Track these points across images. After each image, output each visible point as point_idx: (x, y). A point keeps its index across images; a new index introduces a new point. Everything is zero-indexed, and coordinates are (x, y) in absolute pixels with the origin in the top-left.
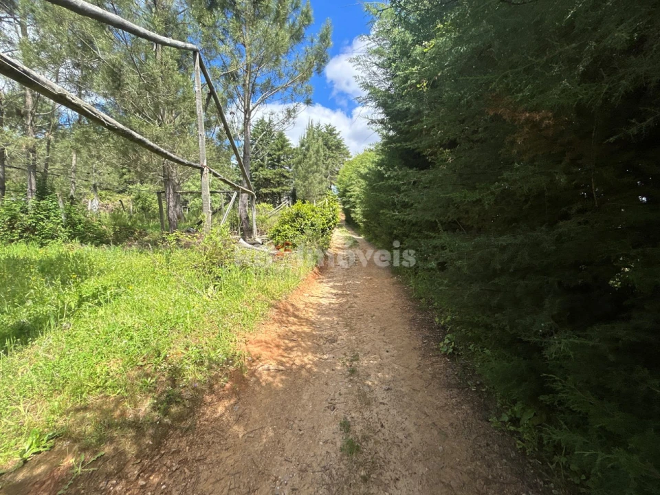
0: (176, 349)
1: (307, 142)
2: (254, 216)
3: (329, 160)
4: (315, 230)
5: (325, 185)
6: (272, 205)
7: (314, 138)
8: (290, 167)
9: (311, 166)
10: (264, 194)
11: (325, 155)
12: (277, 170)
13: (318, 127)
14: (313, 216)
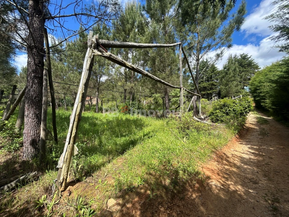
0: (174, 162)
1: (228, 66)
2: (200, 106)
3: (243, 73)
4: (236, 113)
5: (239, 87)
6: (207, 99)
7: (232, 63)
8: (217, 80)
9: (230, 78)
10: (203, 94)
11: (240, 71)
12: (210, 82)
13: (235, 57)
14: (234, 106)
